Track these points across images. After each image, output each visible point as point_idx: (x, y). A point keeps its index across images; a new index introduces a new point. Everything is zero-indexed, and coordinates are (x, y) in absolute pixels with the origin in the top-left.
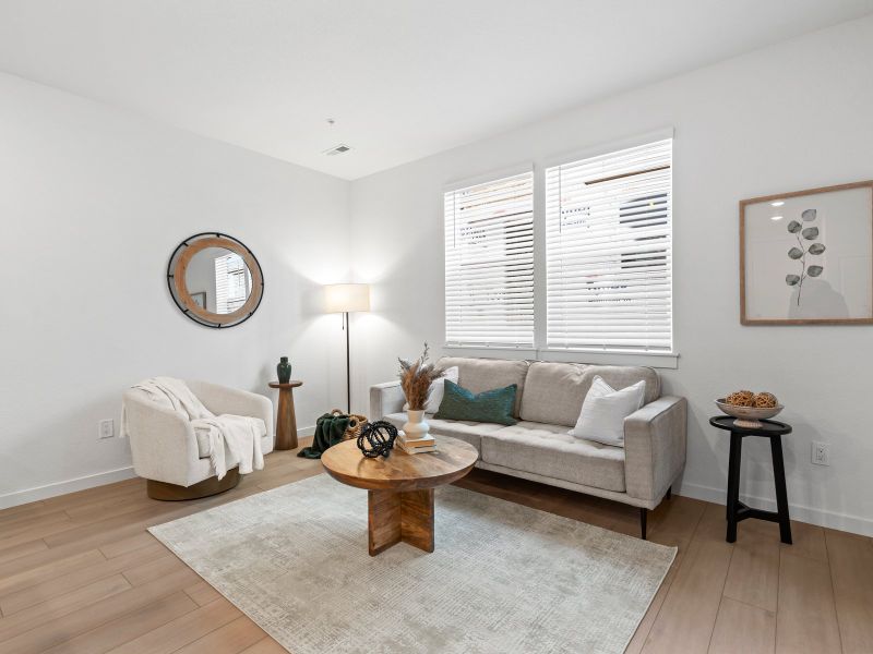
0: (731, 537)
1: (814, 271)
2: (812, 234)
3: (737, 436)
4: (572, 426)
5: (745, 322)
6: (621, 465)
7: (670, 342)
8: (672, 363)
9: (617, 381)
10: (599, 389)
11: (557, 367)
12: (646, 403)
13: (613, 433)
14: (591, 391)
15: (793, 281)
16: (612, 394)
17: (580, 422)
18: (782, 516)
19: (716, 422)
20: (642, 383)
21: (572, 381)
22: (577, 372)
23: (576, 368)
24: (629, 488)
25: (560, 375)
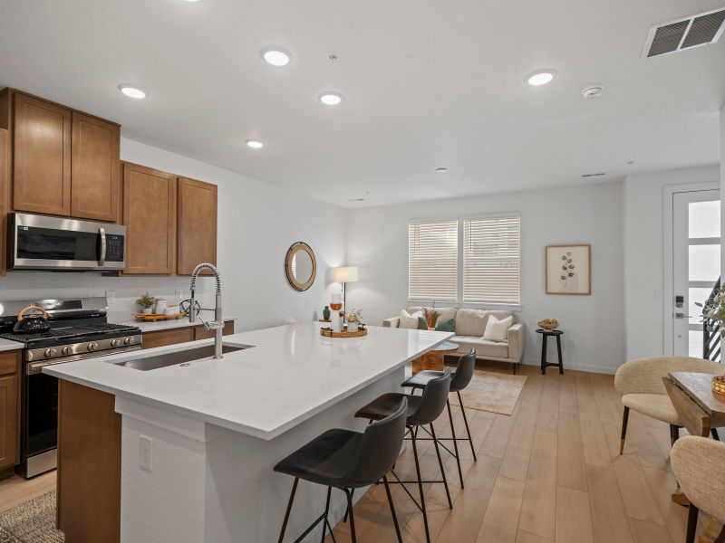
0: (544, 373)
1: (571, 275)
2: (570, 261)
3: (545, 335)
4: (482, 336)
5: (547, 293)
6: (507, 347)
7: (519, 300)
8: (520, 309)
9: (500, 317)
10: (492, 320)
11: (471, 311)
12: (512, 325)
13: (501, 337)
14: (489, 321)
15: (563, 278)
16: (498, 322)
17: (486, 333)
18: (560, 365)
19: (538, 331)
20: (510, 317)
21: (479, 317)
22: (481, 313)
23: (480, 311)
24: (510, 355)
25: (473, 314)
